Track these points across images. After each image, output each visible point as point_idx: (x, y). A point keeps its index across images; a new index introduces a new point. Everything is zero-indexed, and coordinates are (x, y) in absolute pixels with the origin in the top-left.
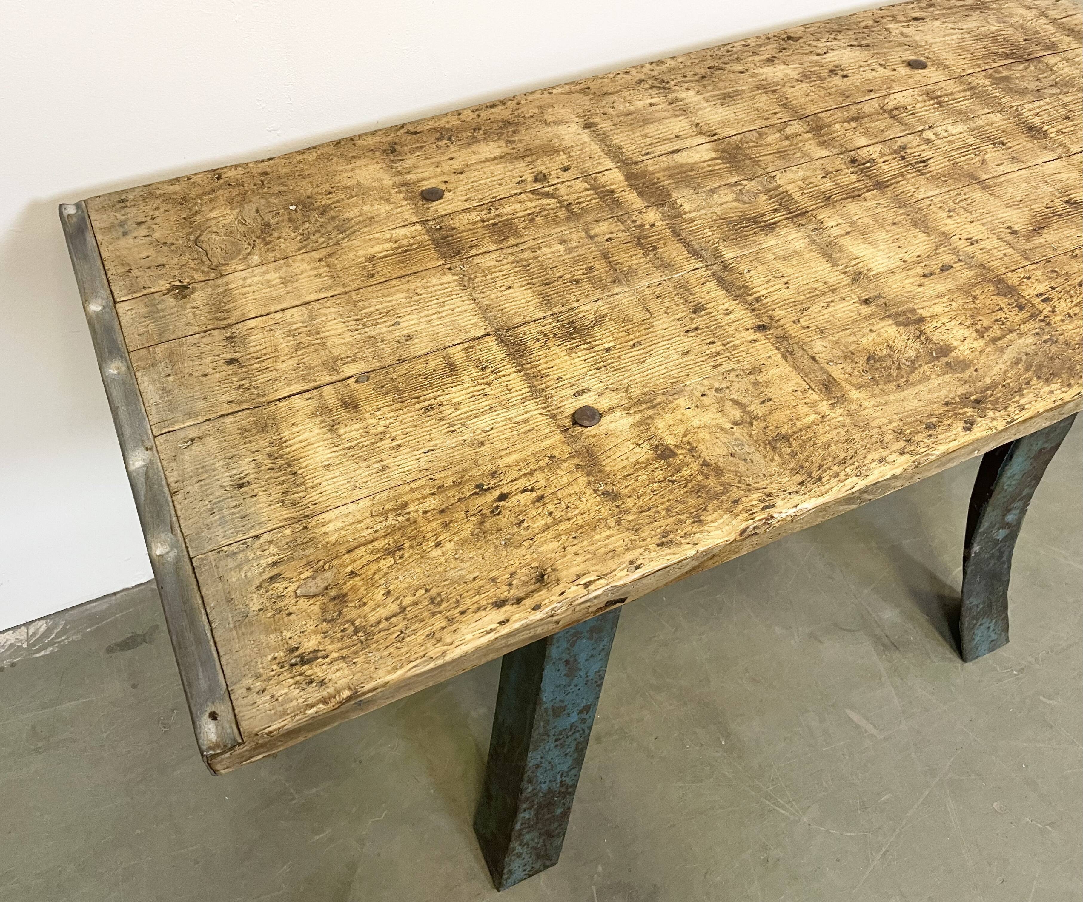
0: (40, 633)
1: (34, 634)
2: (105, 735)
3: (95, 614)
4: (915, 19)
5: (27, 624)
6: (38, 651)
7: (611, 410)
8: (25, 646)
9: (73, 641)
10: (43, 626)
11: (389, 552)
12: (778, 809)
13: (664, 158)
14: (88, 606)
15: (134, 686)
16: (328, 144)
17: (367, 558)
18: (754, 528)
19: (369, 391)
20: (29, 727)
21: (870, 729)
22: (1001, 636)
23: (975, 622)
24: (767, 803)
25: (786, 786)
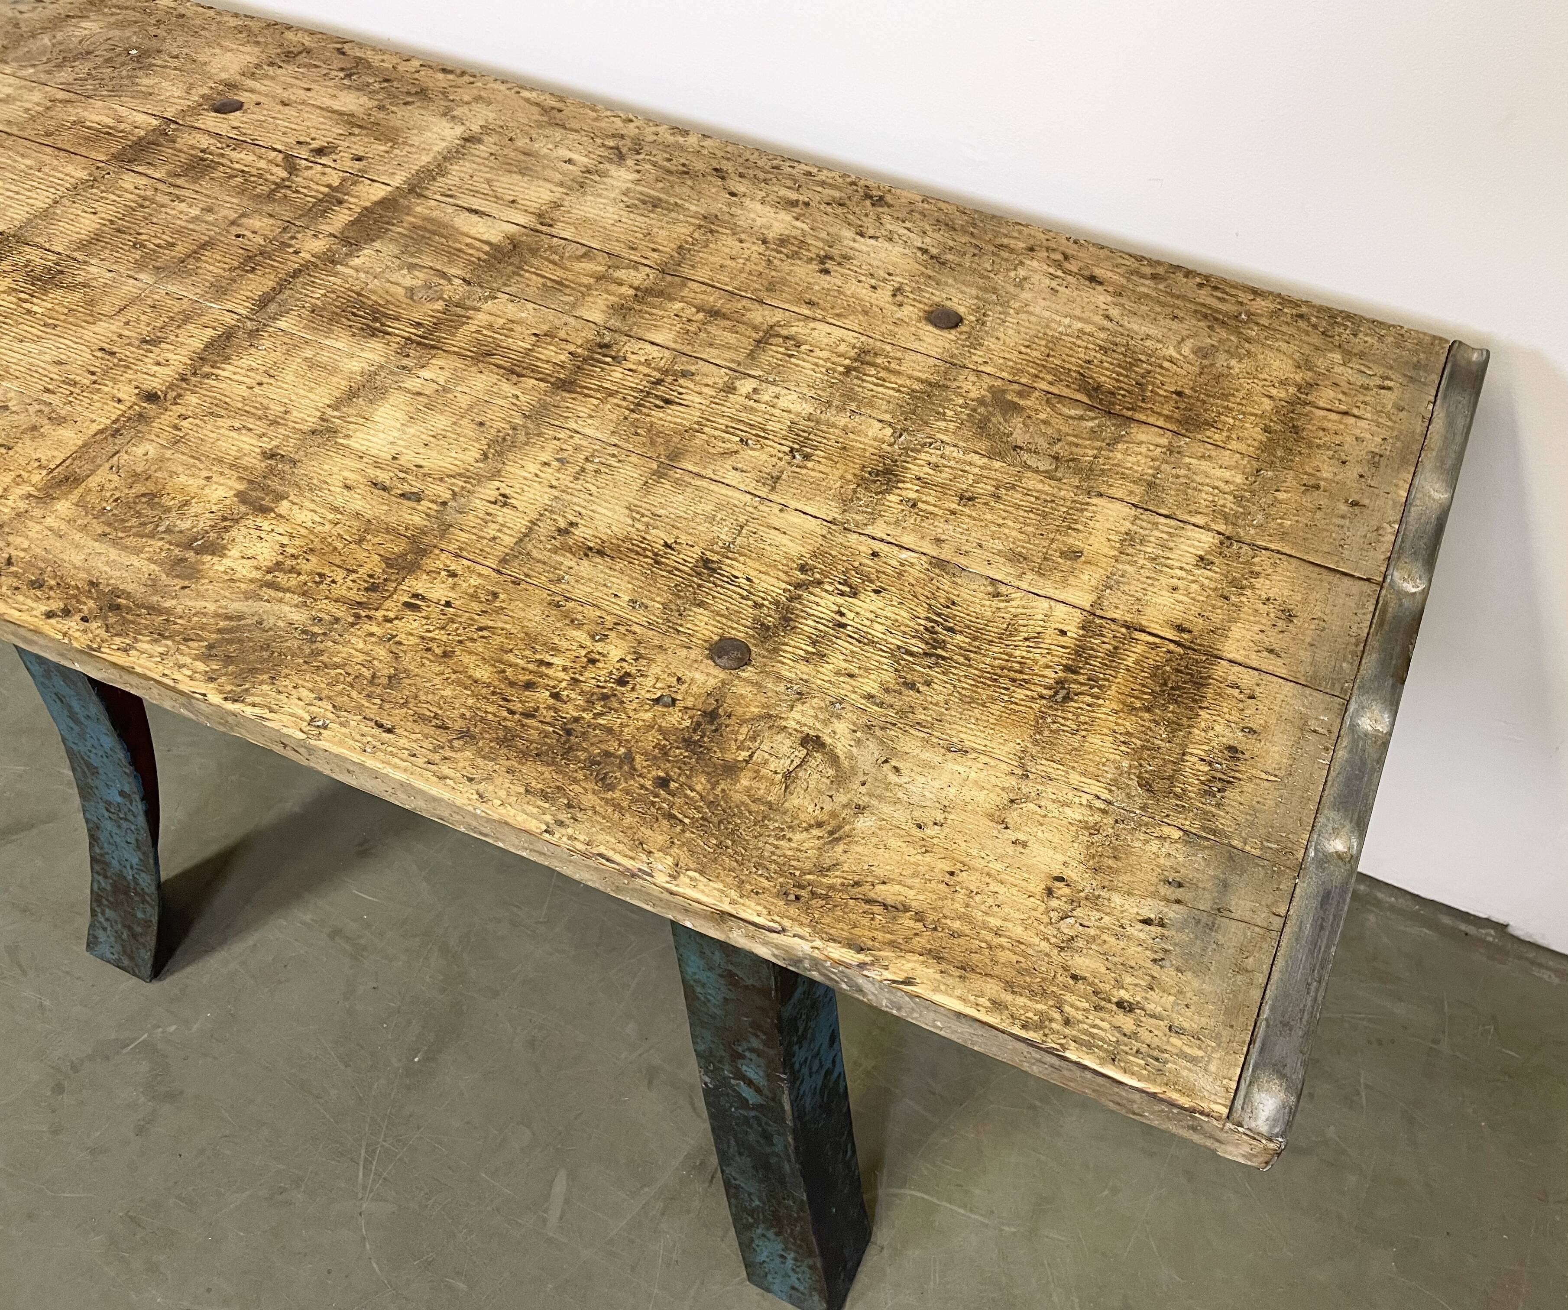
12: (361, 1167)
21: (554, 1216)
22: (811, 1295)
23: (751, 1220)
24: (363, 1152)
25: (400, 1160)
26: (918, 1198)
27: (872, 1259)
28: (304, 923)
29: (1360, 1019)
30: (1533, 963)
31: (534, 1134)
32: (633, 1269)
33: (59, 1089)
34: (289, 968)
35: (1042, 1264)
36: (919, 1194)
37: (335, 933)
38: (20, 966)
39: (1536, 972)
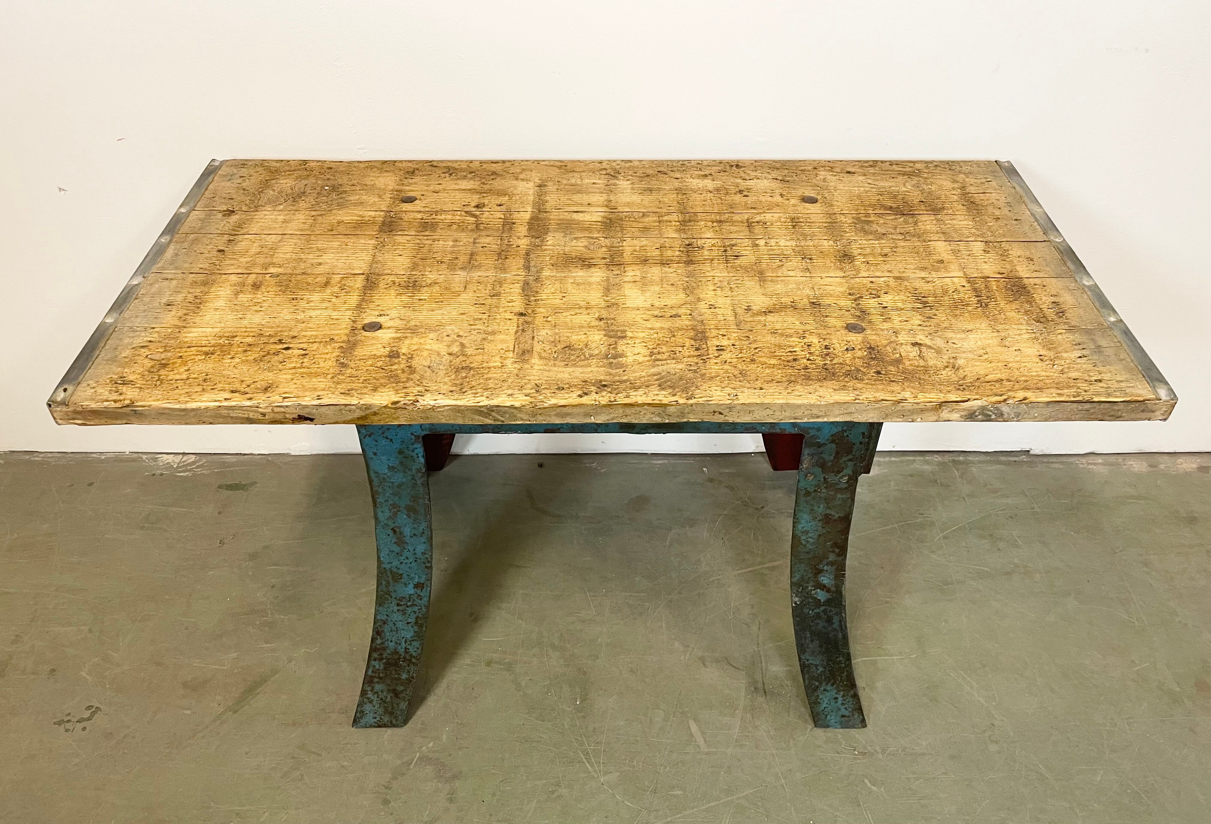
0: (188, 462)
1: (184, 461)
2: (185, 534)
3: (227, 463)
4: (849, 172)
5: (184, 454)
6: (180, 472)
7: (389, 328)
8: (175, 466)
9: (203, 474)
10: (193, 458)
11: (206, 354)
12: (587, 763)
13: (566, 214)
14: (225, 457)
15: (220, 513)
16: (379, 161)
17: (194, 353)
18: (405, 404)
19: (273, 283)
20: (147, 513)
21: (700, 741)
22: (853, 715)
23: (817, 684)
24: (582, 756)
25: (604, 751)
28: (468, 665)
30: (1048, 463)
31: (664, 711)
32: (756, 747)
33: (386, 802)
34: (475, 689)
37: (489, 664)
38: (314, 753)
39: (1052, 466)
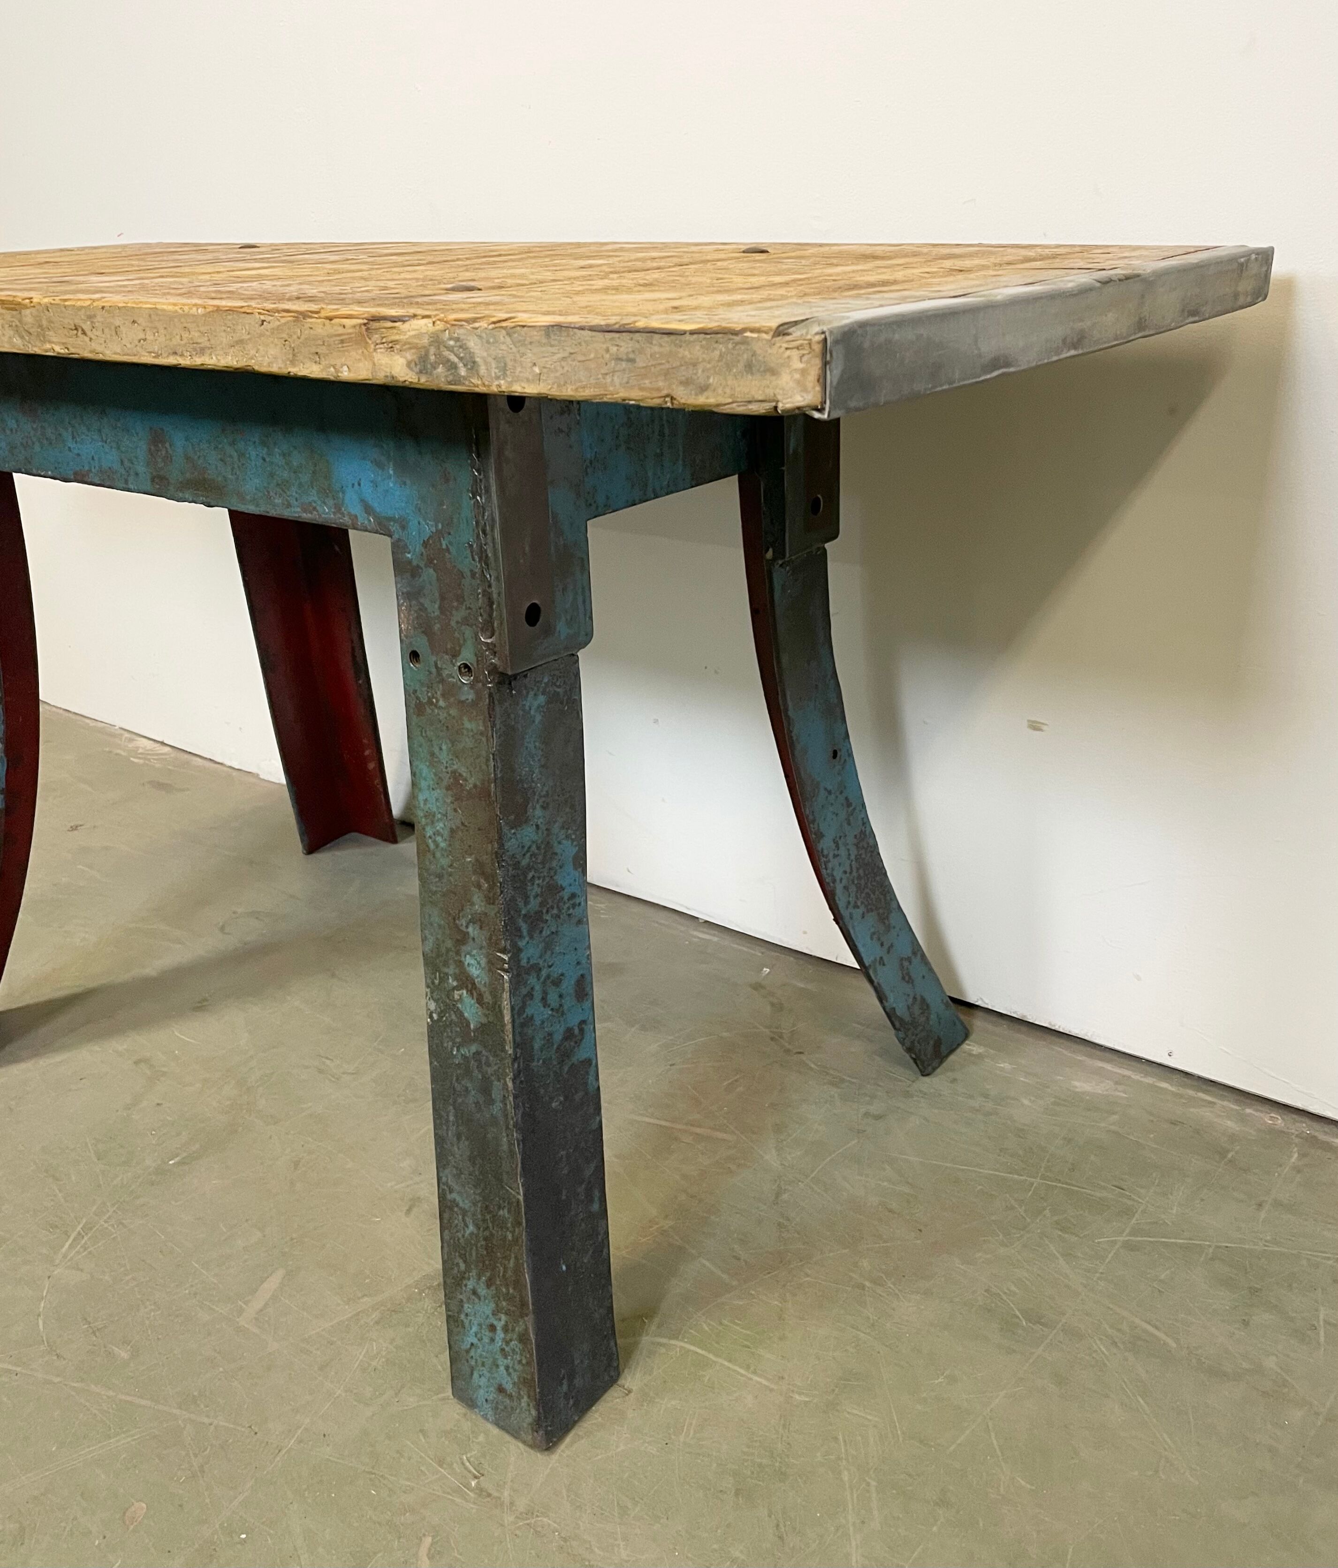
12: (70, 1239)
21: (253, 1309)
22: (520, 1397)
23: (462, 1266)
24: (79, 1228)
25: (114, 1239)
26: (689, 1351)
27: (612, 1399)
29: (1325, 1258)
31: (264, 1237)
35: (836, 1439)
36: (692, 1348)
